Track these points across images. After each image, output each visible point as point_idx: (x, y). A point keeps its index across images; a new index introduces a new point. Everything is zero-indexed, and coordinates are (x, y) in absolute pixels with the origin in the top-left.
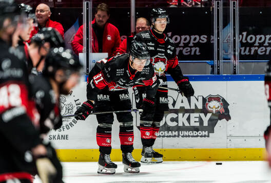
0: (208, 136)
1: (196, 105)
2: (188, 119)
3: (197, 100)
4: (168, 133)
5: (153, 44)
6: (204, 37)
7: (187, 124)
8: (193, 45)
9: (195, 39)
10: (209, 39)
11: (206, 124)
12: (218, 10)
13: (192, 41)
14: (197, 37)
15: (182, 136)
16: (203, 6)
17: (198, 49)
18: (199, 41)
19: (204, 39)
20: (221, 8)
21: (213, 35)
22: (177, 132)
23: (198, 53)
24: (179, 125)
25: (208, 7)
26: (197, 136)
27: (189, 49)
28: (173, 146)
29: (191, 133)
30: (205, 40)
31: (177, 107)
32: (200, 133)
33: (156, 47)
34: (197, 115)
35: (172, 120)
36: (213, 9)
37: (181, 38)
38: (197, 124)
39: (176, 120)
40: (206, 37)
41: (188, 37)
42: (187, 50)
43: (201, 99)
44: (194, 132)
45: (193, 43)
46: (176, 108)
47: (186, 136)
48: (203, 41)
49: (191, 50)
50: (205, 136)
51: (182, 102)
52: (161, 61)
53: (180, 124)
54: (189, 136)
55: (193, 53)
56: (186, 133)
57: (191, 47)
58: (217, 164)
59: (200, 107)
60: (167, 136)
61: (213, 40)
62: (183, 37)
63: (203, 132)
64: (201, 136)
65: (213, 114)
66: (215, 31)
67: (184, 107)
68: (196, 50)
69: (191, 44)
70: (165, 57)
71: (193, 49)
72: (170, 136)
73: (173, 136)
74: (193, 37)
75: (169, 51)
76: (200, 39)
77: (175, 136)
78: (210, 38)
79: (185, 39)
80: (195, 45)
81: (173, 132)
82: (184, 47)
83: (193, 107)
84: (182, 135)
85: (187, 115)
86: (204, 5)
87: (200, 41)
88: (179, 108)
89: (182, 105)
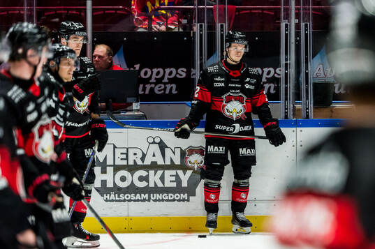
0: (188, 200)
1: (171, 160)
2: (162, 178)
3: (174, 153)
4: (135, 196)
5: (223, 79)
6: (182, 71)
7: (160, 185)
8: (167, 81)
9: (171, 73)
10: (189, 73)
11: (185, 184)
12: (201, 35)
13: (167, 76)
14: (174, 70)
15: (154, 201)
16: (181, 30)
17: (174, 86)
18: (175, 76)
19: (182, 73)
20: (205, 32)
21: (194, 68)
22: (147, 195)
23: (174, 92)
24: (150, 186)
25: (188, 31)
26: (174, 200)
27: (163, 86)
28: (142, 213)
29: (165, 196)
30: (184, 75)
31: (148, 162)
32: (177, 196)
33: (226, 82)
34: (173, 172)
35: (141, 179)
36: (194, 33)
37: (152, 72)
38: (174, 185)
39: (146, 179)
40: (185, 70)
41: (161, 70)
42: (160, 87)
43: (178, 152)
44: (170, 195)
45: (168, 79)
46: (146, 163)
47: (159, 200)
48: (181, 75)
49: (165, 88)
50: (184, 200)
51: (154, 155)
52: (235, 100)
53: (152, 185)
54: (163, 200)
55: (167, 92)
56: (159, 196)
57: (165, 84)
58: (200, 236)
59: (178, 162)
60: (135, 201)
61: (195, 74)
62: (155, 71)
63: (182, 195)
64: (179, 200)
65: (194, 172)
66: (198, 63)
67: (156, 162)
68: (171, 88)
69: (166, 80)
70: (241, 94)
71: (169, 86)
72: (138, 200)
73: (142, 201)
74: (168, 71)
75: (247, 86)
76: (177, 73)
77: (144, 200)
78: (191, 72)
79: (158, 73)
80: (171, 81)
81: (143, 195)
82: (156, 84)
83: (168, 162)
84: (154, 198)
85: (160, 173)
86: (183, 29)
87: (178, 76)
88: (149, 164)
89: (154, 159)
